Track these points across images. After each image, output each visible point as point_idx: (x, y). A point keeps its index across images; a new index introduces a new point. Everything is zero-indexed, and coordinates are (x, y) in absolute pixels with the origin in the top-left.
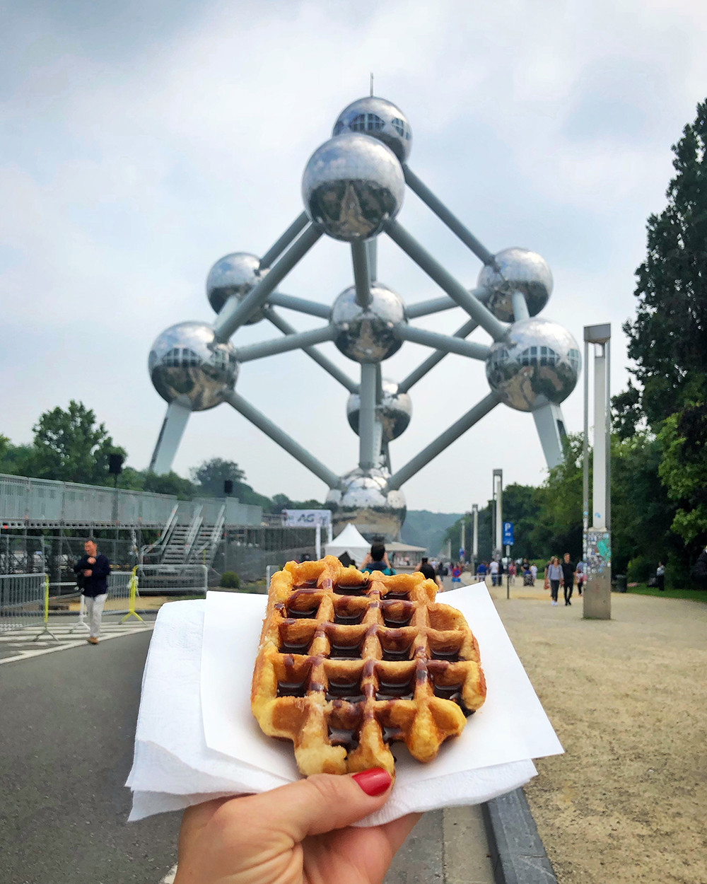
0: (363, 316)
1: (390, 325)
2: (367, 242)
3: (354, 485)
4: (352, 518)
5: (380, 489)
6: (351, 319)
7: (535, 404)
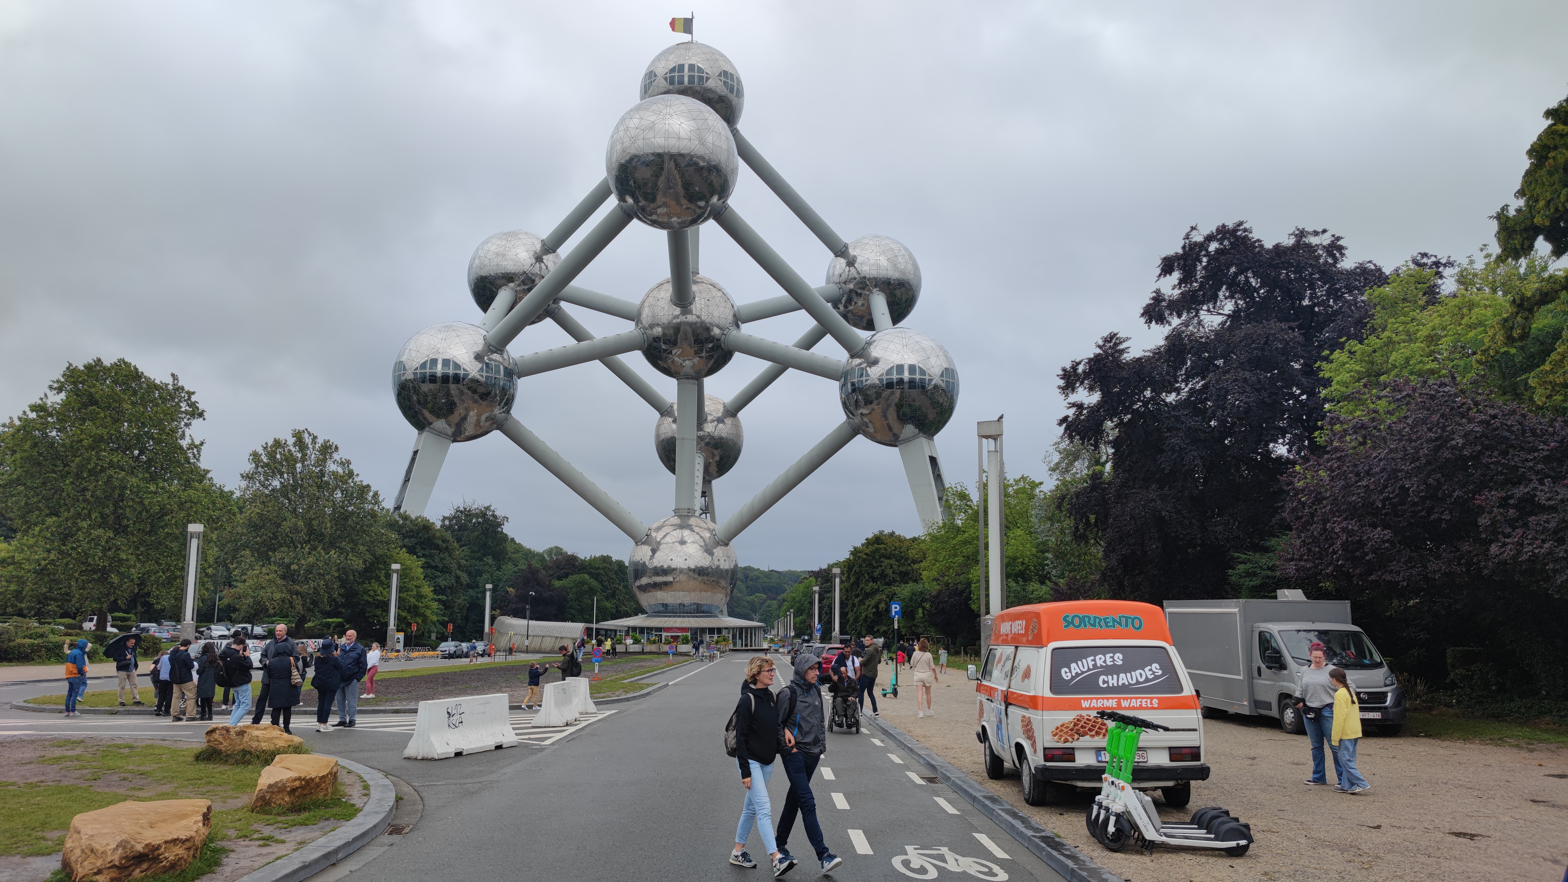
0: (682, 319)
1: (716, 331)
2: (690, 231)
3: (668, 539)
4: (666, 584)
5: (703, 544)
6: (666, 322)
7: (902, 436)
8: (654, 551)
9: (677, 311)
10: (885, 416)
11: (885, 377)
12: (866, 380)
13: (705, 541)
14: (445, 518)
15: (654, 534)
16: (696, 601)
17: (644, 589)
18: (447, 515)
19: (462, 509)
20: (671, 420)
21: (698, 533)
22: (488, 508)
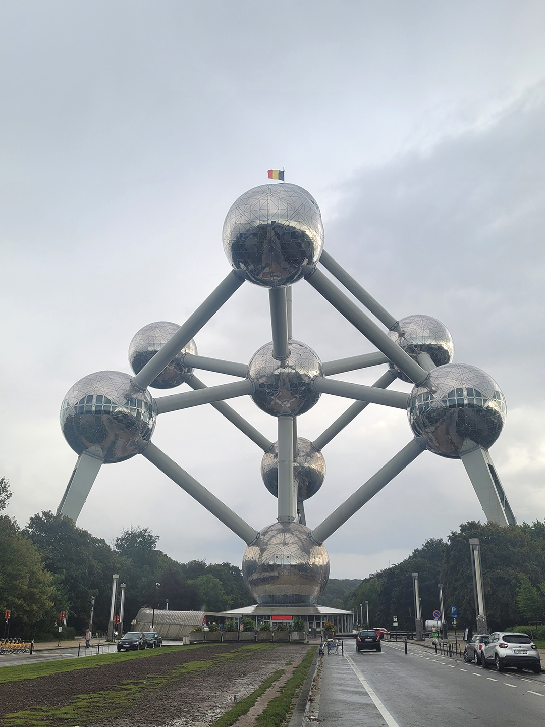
0: (281, 370)
1: (307, 379)
3: (274, 541)
4: (273, 578)
5: (301, 544)
6: (269, 373)
7: (463, 448)
8: (263, 551)
9: (278, 363)
10: (448, 433)
11: (447, 399)
12: (432, 402)
13: (303, 543)
14: (118, 539)
15: (262, 537)
16: (297, 593)
17: (255, 583)
18: (120, 537)
19: (129, 532)
20: (273, 455)
21: (296, 536)
22: (145, 531)
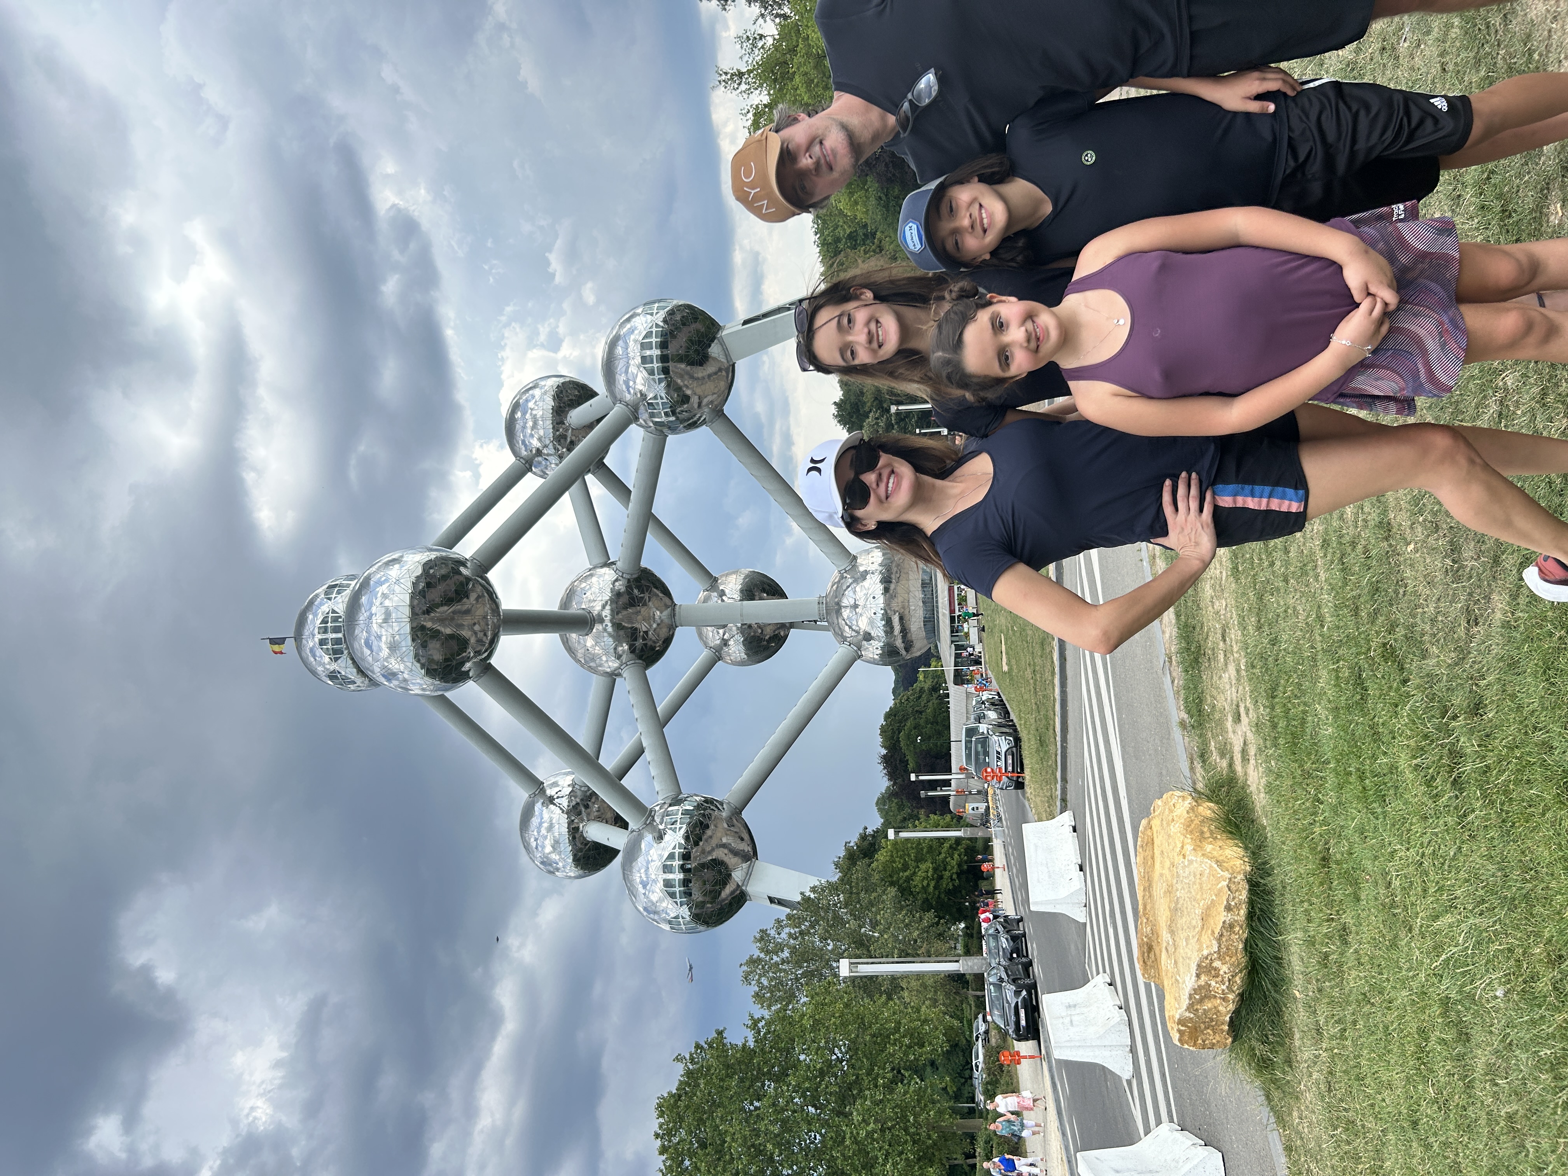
0: (607, 620)
1: (620, 586)
2: (503, 607)
3: (853, 623)
5: (855, 583)
6: (612, 640)
7: (722, 359)
9: (598, 627)
10: (701, 379)
11: (657, 377)
12: (662, 398)
13: (853, 581)
16: (919, 589)
22: (837, 863)
